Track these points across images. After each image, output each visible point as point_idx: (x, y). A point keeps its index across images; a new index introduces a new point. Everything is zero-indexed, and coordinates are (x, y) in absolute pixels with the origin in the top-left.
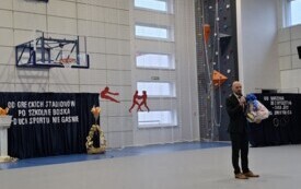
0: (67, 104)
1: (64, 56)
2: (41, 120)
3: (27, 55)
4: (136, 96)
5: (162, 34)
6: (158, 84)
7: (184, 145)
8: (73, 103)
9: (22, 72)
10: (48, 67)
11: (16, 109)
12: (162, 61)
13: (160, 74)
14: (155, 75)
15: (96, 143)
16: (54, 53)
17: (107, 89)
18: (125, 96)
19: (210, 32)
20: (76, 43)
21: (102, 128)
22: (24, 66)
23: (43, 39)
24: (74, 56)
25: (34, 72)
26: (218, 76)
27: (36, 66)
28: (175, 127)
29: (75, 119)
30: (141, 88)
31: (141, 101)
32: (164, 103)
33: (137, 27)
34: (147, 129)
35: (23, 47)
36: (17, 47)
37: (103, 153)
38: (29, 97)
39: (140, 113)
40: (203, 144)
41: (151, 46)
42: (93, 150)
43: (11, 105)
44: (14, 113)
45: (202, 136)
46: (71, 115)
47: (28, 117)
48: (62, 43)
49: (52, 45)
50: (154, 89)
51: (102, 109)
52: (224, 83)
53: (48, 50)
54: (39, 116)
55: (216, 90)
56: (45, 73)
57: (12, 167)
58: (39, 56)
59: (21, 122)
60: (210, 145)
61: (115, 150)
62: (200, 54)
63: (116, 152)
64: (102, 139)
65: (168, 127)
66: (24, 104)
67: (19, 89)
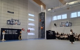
0: (16, 31)
1: (16, 23)
2: (11, 33)
3: (9, 22)
4: (28, 30)
5: (33, 20)
6: (32, 28)
7: (35, 39)
8: (17, 31)
9: (8, 25)
10: (13, 24)
11: (6, 31)
12: (33, 25)
13: (32, 27)
14: (31, 27)
15: (20, 38)
16: (14, 22)
17: (23, 29)
18: (26, 30)
19: (41, 20)
20: (18, 20)
21: (22, 35)
22: (8, 24)
23: (12, 19)
24: (17, 23)
25: (10, 25)
26: (42, 27)
27: (11, 24)
28: (34, 36)
29: (17, 33)
30: (29, 29)
31: (29, 31)
32: (32, 32)
33: (29, 19)
34: (30, 36)
35: (9, 21)
36: (7, 21)
37: (21, 40)
38: (9, 29)
39: (28, 33)
40: (39, 39)
41: (31, 22)
42: (20, 39)
43: (5, 30)
44: (6, 32)
45: (39, 37)
46: (16, 33)
47: (8, 33)
48: (15, 20)
49: (14, 21)
50: (31, 29)
51: (22, 32)
52: (43, 29)
53: (13, 21)
54: (10, 33)
55: (41, 30)
56: (12, 25)
57: (5, 41)
58: (11, 22)
59: (7, 34)
60: (40, 39)
61: (23, 39)
62: (39, 24)
63: (24, 40)
64: (21, 37)
65: (33, 36)
66: (8, 30)
67: (7, 28)
